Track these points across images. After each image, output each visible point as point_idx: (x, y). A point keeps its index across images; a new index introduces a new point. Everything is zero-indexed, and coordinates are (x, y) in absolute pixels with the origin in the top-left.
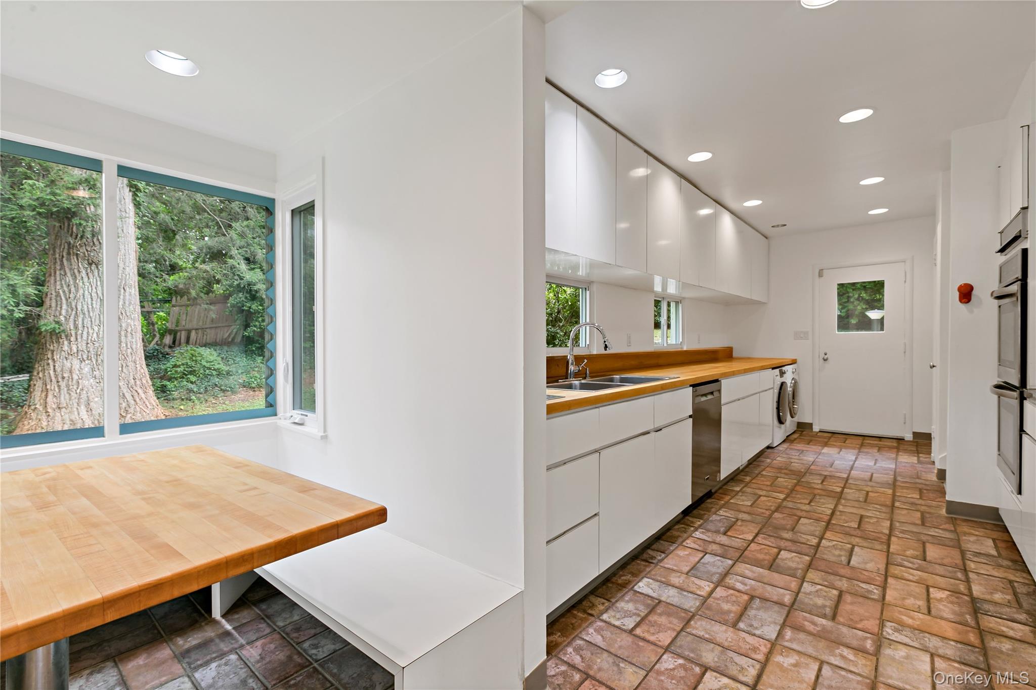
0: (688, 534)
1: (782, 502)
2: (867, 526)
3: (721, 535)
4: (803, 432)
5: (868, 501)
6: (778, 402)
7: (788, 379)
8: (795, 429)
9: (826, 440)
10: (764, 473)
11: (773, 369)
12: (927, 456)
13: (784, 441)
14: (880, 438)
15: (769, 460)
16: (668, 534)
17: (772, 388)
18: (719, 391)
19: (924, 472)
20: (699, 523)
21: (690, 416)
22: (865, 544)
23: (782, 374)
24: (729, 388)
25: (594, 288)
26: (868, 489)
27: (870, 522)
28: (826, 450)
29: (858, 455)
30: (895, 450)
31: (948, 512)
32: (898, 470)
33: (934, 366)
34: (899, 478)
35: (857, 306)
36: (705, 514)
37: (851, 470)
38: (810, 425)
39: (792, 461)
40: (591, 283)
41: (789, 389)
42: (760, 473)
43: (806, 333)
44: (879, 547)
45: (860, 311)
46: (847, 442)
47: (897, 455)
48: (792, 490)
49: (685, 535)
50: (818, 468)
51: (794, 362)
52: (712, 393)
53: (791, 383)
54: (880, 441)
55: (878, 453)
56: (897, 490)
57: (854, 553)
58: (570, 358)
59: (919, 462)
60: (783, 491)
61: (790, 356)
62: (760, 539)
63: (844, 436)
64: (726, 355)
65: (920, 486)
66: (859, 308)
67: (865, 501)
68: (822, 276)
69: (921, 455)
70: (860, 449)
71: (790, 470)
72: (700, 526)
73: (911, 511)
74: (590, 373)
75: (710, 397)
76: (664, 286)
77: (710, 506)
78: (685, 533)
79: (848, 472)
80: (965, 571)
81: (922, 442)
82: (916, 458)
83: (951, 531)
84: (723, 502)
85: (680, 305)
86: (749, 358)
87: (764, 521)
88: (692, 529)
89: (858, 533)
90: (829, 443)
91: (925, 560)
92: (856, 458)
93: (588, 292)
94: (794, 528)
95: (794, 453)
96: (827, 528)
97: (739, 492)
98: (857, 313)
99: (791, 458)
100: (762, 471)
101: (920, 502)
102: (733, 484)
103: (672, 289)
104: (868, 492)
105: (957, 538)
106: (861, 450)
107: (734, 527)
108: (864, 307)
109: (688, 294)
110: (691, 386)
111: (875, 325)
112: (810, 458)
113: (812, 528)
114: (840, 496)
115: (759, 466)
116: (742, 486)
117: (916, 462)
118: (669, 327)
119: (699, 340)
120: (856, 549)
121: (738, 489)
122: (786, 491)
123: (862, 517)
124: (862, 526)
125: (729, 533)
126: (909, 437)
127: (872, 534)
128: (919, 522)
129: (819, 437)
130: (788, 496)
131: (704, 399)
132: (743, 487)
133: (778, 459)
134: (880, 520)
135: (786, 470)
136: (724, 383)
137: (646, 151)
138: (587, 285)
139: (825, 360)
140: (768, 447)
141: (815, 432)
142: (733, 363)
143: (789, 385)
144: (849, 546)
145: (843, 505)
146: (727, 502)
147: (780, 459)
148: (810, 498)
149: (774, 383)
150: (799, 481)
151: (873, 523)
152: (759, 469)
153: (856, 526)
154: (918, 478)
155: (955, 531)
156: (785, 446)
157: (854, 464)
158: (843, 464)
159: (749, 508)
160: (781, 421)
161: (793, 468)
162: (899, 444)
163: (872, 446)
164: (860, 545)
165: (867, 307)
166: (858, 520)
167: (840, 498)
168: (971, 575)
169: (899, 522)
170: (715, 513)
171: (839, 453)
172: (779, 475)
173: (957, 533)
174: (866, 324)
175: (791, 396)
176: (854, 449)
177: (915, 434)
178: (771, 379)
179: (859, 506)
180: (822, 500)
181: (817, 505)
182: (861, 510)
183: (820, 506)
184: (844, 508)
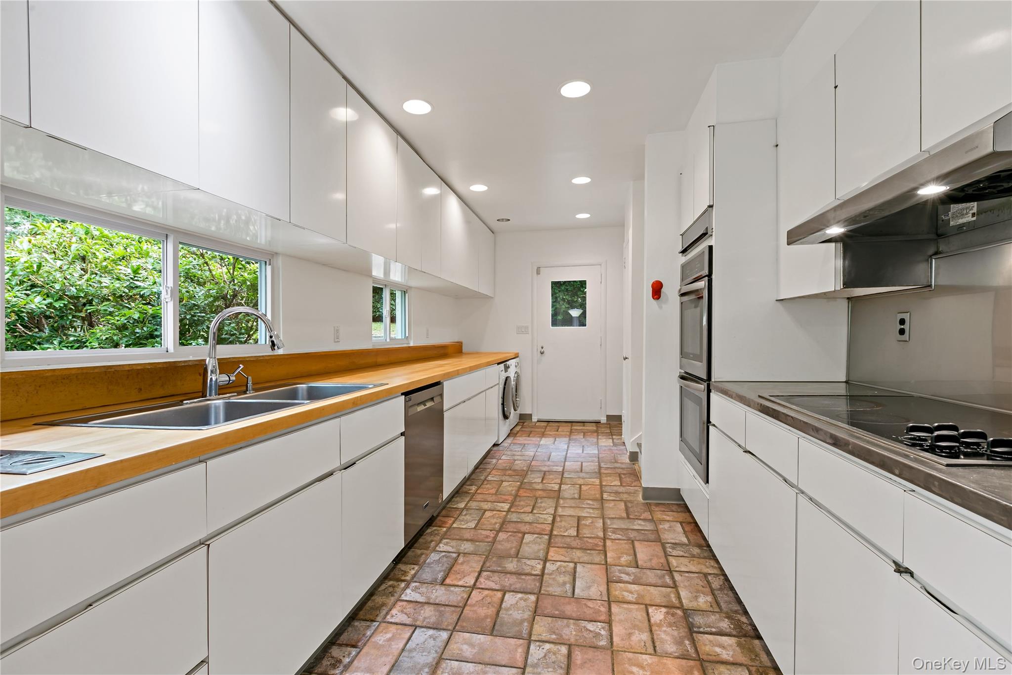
0: (396, 595)
1: (506, 515)
2: (584, 531)
3: (438, 587)
4: (524, 423)
5: (582, 497)
6: (503, 398)
7: (511, 373)
8: (518, 421)
9: (543, 430)
10: (489, 478)
11: (499, 364)
12: (619, 437)
13: (508, 436)
14: (583, 423)
15: (494, 461)
16: (370, 604)
17: (498, 384)
18: (441, 395)
19: (619, 454)
20: (413, 572)
21: (402, 434)
22: (585, 559)
23: (507, 368)
24: (451, 392)
25: (279, 262)
26: (580, 481)
27: (586, 525)
28: (544, 441)
29: (569, 443)
30: (596, 434)
31: (644, 498)
32: (600, 456)
33: (626, 358)
34: (602, 465)
35: (562, 305)
36: (422, 554)
37: (565, 462)
38: (530, 415)
39: (516, 458)
40: (274, 254)
41: (513, 383)
42: (485, 479)
43: (527, 327)
44: (598, 559)
45: (564, 309)
46: (559, 430)
47: (598, 439)
48: (516, 496)
49: (393, 599)
50: (538, 463)
51: (516, 356)
52: (432, 399)
53: (514, 376)
54: (584, 426)
55: (583, 439)
56: (603, 479)
58: (211, 363)
59: (615, 445)
60: (507, 500)
61: (513, 350)
62: (483, 582)
63: (557, 424)
64: (453, 350)
65: (619, 471)
66: (563, 307)
67: (580, 498)
68: (539, 274)
69: (614, 437)
70: (570, 436)
71: (514, 470)
72: (413, 579)
73: (617, 502)
74: (253, 384)
75: (429, 404)
76: (387, 272)
77: (429, 539)
78: (393, 595)
79: (563, 464)
80: (670, 571)
81: (614, 423)
82: (611, 440)
83: (650, 520)
84: (445, 529)
85: (407, 295)
86: (477, 353)
87: (488, 549)
88: (403, 585)
89: (578, 543)
90: (546, 433)
91: (638, 567)
92: (568, 447)
93: (269, 268)
94: (518, 554)
95: (517, 448)
96: (549, 544)
97: (463, 509)
98: (562, 311)
99: (514, 455)
100: (488, 476)
101: (622, 489)
102: (458, 499)
103: (397, 275)
104: (581, 485)
105: (656, 529)
106: (571, 438)
107: (454, 569)
108: (567, 306)
109: (413, 283)
110: (402, 394)
111: (576, 322)
112: (530, 452)
113: (536, 548)
114: (557, 495)
115: (485, 469)
116: (467, 500)
117: (612, 445)
118: (393, 320)
119: (427, 334)
120: (579, 568)
121: (462, 505)
122: (511, 498)
123: (579, 519)
124: (580, 532)
125: (448, 581)
126: (603, 420)
127: (590, 540)
128: (624, 515)
129: (539, 427)
130: (512, 505)
131: (421, 408)
132: (469, 501)
133: (503, 457)
134: (594, 519)
135: (509, 470)
136: (446, 384)
137: (345, 77)
138: (268, 257)
139: (542, 353)
140: (495, 445)
141: (534, 422)
142: (463, 359)
143: (512, 379)
144: (572, 565)
145: (562, 507)
146: (449, 528)
147: (504, 459)
148: (532, 504)
149: (499, 378)
150: (522, 483)
151: (588, 526)
152: (485, 474)
153: (576, 534)
154: (616, 462)
155: (652, 520)
156: (509, 441)
157: (567, 454)
158: (559, 455)
159: (472, 532)
160: (506, 417)
161: (517, 468)
162: (597, 427)
163: (579, 431)
164: (581, 560)
165: (569, 306)
166: (577, 525)
167: (558, 498)
168: (677, 577)
169: (609, 518)
170: (434, 550)
171: (554, 443)
172: (503, 478)
173: (654, 521)
174: (568, 321)
175: (514, 390)
176: (566, 437)
177: (608, 417)
178: (496, 374)
179: (575, 506)
180: (543, 505)
181: (540, 512)
182: (577, 510)
183: (542, 513)
184: (562, 511)
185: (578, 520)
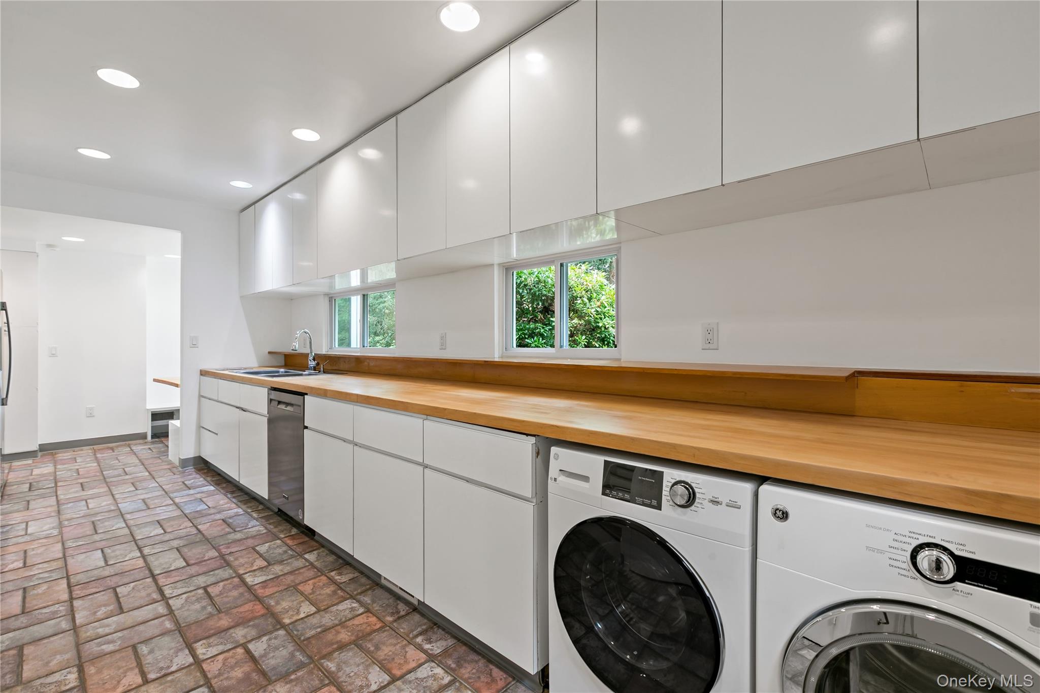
2: (106, 598)
22: (96, 572)
27: (105, 605)
44: (79, 577)
52: (291, 405)
57: (102, 559)
75: (289, 408)
89: (111, 582)
96: (149, 568)
110: (271, 387)
113: (162, 560)
123: (121, 610)
124: (112, 595)
131: (282, 407)
134: (90, 619)
144: (110, 562)
145: (163, 615)
151: (100, 606)
153: (118, 590)
164: (101, 569)
166: (121, 600)
169: (64, 629)
179: (137, 628)
180: (197, 606)
181: (193, 593)
182: (129, 622)
183: (189, 594)
184: (155, 609)
185: (121, 608)
